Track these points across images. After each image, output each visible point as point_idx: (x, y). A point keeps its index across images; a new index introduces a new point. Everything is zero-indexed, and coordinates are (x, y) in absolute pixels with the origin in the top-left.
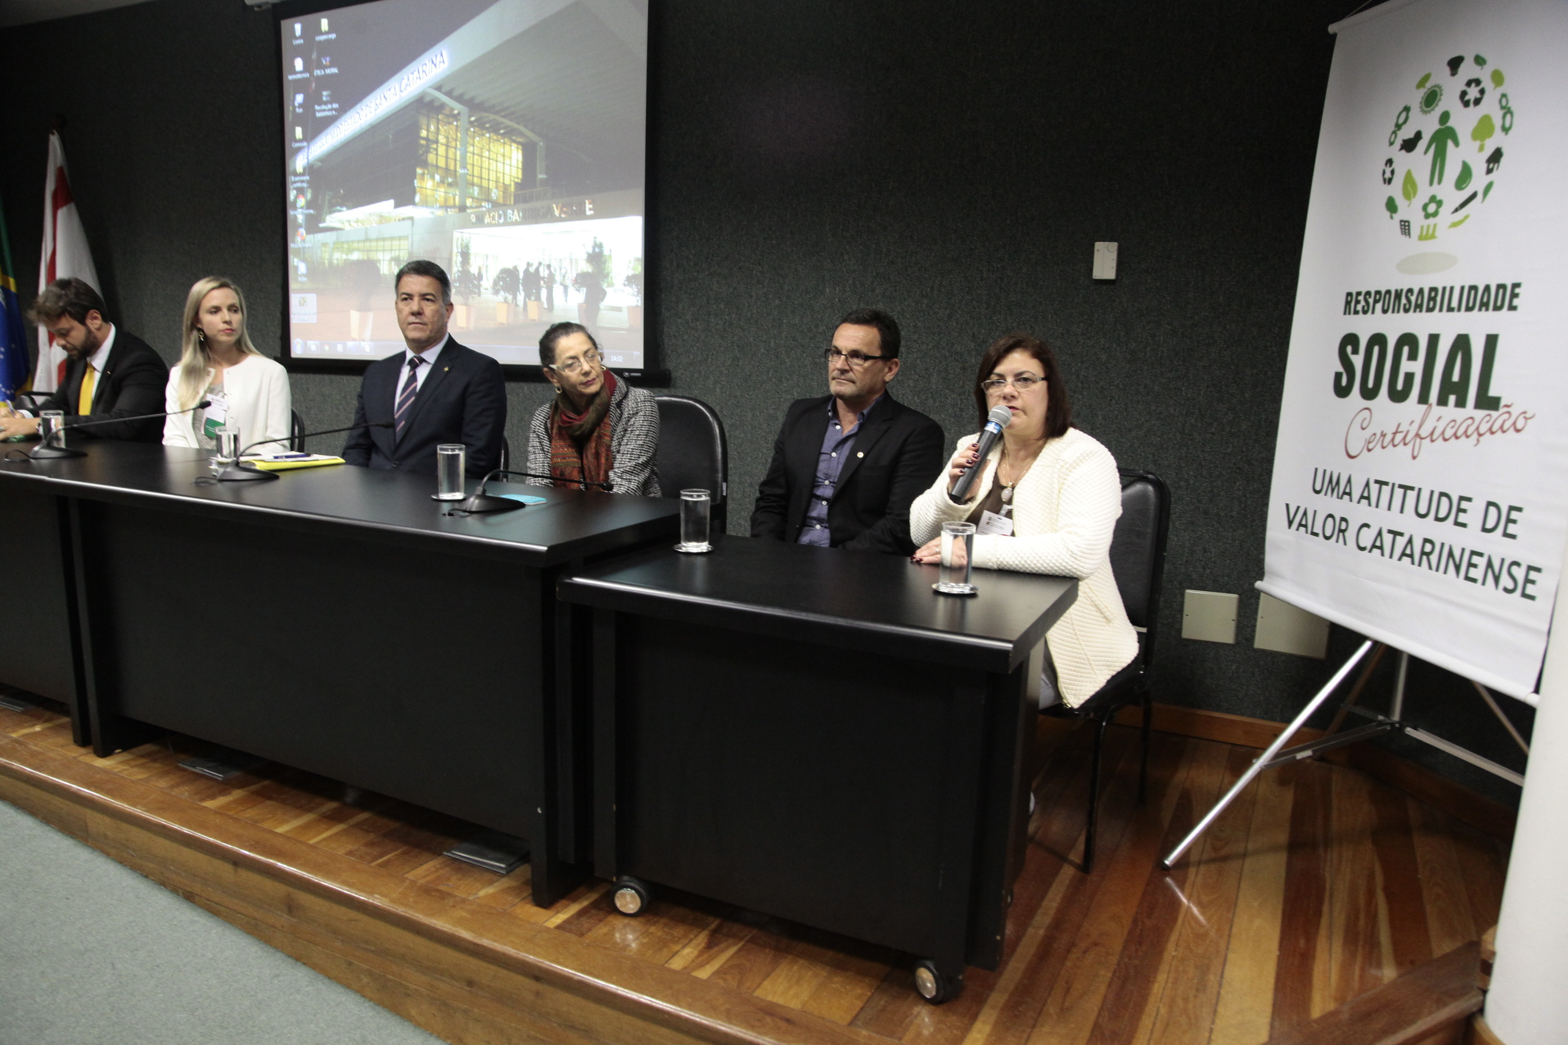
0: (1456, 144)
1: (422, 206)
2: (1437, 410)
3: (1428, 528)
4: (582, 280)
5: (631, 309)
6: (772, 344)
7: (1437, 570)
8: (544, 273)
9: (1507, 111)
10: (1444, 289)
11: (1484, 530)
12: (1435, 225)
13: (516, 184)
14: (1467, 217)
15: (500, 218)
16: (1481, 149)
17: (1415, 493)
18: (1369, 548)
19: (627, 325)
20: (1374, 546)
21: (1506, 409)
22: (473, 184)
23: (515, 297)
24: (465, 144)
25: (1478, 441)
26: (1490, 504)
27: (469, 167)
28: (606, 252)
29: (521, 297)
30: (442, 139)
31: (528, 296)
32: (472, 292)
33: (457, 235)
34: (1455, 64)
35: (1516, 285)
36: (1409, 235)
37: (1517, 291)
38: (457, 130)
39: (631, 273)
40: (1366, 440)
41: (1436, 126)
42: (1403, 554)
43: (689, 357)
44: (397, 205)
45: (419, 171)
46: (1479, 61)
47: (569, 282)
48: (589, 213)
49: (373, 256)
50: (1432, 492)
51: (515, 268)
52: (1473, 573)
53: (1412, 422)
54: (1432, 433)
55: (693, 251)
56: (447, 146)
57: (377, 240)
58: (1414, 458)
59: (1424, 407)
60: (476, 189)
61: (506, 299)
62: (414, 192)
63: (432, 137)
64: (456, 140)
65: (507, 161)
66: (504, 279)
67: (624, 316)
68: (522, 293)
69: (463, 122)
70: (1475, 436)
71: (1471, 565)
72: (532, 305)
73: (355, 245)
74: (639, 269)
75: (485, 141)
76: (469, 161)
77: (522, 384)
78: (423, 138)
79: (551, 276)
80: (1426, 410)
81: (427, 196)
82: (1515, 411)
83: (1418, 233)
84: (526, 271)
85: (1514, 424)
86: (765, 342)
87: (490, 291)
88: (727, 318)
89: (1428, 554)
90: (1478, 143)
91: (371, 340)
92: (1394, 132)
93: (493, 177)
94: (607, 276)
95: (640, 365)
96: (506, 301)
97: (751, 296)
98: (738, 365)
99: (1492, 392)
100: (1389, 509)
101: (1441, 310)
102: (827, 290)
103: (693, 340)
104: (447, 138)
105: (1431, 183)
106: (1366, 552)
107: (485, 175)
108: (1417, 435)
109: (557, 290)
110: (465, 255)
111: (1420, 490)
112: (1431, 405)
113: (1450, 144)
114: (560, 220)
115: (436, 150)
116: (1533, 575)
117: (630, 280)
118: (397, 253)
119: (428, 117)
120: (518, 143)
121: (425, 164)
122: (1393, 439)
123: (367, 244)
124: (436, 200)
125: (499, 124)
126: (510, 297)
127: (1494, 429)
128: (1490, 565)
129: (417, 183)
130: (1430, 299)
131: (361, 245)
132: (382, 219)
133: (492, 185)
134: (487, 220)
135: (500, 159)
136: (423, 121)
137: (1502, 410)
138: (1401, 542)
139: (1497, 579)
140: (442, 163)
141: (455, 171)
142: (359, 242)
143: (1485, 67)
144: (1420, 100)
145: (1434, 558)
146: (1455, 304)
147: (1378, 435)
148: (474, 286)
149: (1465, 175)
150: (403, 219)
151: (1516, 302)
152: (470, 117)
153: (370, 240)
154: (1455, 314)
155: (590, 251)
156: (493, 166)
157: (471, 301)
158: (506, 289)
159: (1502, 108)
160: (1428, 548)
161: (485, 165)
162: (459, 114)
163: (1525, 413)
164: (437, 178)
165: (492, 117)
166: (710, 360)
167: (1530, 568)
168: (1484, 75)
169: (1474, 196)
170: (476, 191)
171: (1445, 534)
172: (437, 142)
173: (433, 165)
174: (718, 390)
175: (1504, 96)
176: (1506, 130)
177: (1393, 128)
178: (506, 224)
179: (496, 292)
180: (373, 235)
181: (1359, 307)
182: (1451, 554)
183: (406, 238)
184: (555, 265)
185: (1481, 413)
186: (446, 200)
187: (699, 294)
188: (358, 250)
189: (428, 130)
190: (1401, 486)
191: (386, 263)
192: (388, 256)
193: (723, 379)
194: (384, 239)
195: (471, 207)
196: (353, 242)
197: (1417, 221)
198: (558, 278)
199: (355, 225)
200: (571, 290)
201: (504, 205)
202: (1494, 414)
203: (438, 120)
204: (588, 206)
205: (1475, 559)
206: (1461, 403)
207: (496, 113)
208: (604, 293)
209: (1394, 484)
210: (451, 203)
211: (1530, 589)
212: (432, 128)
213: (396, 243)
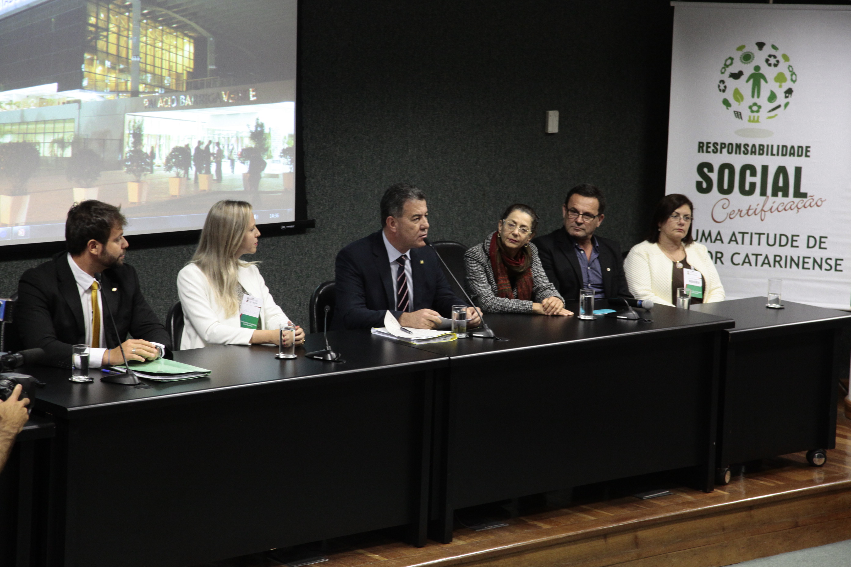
0: (766, 81)
1: (91, 90)
2: (772, 199)
3: (777, 250)
4: (246, 154)
5: (284, 174)
6: (376, 192)
7: (786, 267)
8: (213, 149)
9: (793, 73)
10: (768, 146)
11: (808, 247)
12: (758, 117)
13: (188, 72)
14: (776, 115)
15: (173, 102)
16: (781, 86)
17: (766, 236)
18: (741, 263)
19: (282, 188)
20: (744, 262)
21: (811, 198)
22: (146, 72)
23: (187, 172)
24: (137, 34)
25: (798, 211)
26: (809, 237)
27: (142, 55)
28: (266, 131)
29: (192, 171)
30: (112, 27)
31: (199, 170)
32: (143, 170)
33: (129, 118)
34: (761, 45)
35: (807, 147)
36: (741, 118)
37: (809, 149)
38: (129, 21)
39: (286, 146)
40: (728, 214)
41: (753, 71)
42: (764, 263)
43: (320, 208)
44: (60, 89)
45: (87, 56)
46: (774, 47)
47: (235, 157)
48: (252, 99)
49: (31, 138)
50: (775, 235)
51: (187, 146)
52: (806, 266)
53: (758, 205)
54: (771, 209)
55: (322, 126)
56: (119, 35)
57: (36, 122)
58: (762, 220)
59: (764, 198)
60: (149, 75)
61: (178, 174)
62: (81, 76)
63: (101, 24)
64: (128, 30)
65: (180, 52)
66: (176, 157)
67: (280, 181)
68: (194, 168)
69: (135, 13)
70: (796, 209)
71: (804, 262)
72: (203, 178)
73: (8, 128)
74: (292, 143)
75: (158, 33)
76: (142, 50)
77: (182, 247)
78: (92, 25)
79: (220, 152)
80: (766, 199)
81: (96, 81)
82: (816, 198)
83: (748, 118)
84: (198, 149)
85: (816, 203)
86: (371, 191)
87: (163, 167)
88: (346, 175)
89: (779, 262)
90: (778, 84)
91: (26, 224)
92: (723, 68)
93: (166, 65)
94: (266, 150)
95: (292, 219)
96: (178, 176)
97: (362, 158)
98: (353, 210)
99: (803, 190)
100: (751, 244)
101: (767, 154)
102: (410, 151)
103: (323, 194)
104: (119, 27)
105: (753, 96)
106: (740, 266)
107: (158, 63)
108: (762, 210)
109: (225, 164)
110: (138, 136)
111: (768, 235)
112: (768, 197)
113: (762, 81)
114: (227, 104)
115: (107, 37)
116: (839, 262)
117: (285, 152)
118: (61, 136)
119: (98, 5)
120: (190, 37)
121: (94, 50)
122: (747, 213)
123: (24, 127)
124: (107, 85)
125: (172, 18)
126: (182, 172)
127: (806, 205)
128: (815, 261)
129: (84, 68)
130: (760, 149)
131: (15, 127)
132: (42, 101)
133: (165, 73)
134: (160, 104)
135: (173, 50)
136: (92, 8)
137: (808, 198)
138: (761, 259)
139: (820, 267)
140: (113, 50)
141: (127, 58)
142: (12, 124)
143: (778, 51)
144: (740, 56)
145: (783, 263)
146: (775, 152)
147: (736, 211)
148: (148, 164)
149: (772, 97)
150: (69, 102)
151: (808, 154)
152: (143, 9)
153: (28, 123)
154: (776, 157)
155: (253, 129)
156: (166, 55)
157: (143, 178)
158: (177, 165)
159: (790, 71)
160: (778, 259)
161: (158, 53)
162: (131, 5)
163: (821, 199)
164: (108, 64)
165: (165, 12)
166: (334, 208)
167: (837, 260)
168: (779, 55)
169: (779, 106)
170: (149, 77)
171: (787, 251)
172: (107, 30)
173: (102, 52)
174: (340, 230)
175: (790, 66)
176: (794, 81)
177: (723, 66)
178: (178, 108)
179: (169, 169)
180: (30, 117)
181: (710, 150)
182: (792, 259)
183: (72, 120)
184: (222, 141)
185: (797, 200)
186: (117, 85)
187: (327, 159)
188: (11, 132)
189: (97, 18)
190: (756, 234)
191: (47, 145)
192: (49, 138)
193: (344, 221)
194: (45, 122)
195: (144, 92)
196: (5, 124)
197: (746, 113)
198: (226, 153)
199: (8, 107)
200: (238, 163)
201: (177, 91)
202: (805, 200)
203: (109, 10)
204: (252, 93)
205: (806, 260)
206: (786, 195)
207: (169, 8)
208: (265, 164)
209: (752, 234)
210: (123, 88)
211: (839, 268)
212: (102, 16)
213: (59, 126)
